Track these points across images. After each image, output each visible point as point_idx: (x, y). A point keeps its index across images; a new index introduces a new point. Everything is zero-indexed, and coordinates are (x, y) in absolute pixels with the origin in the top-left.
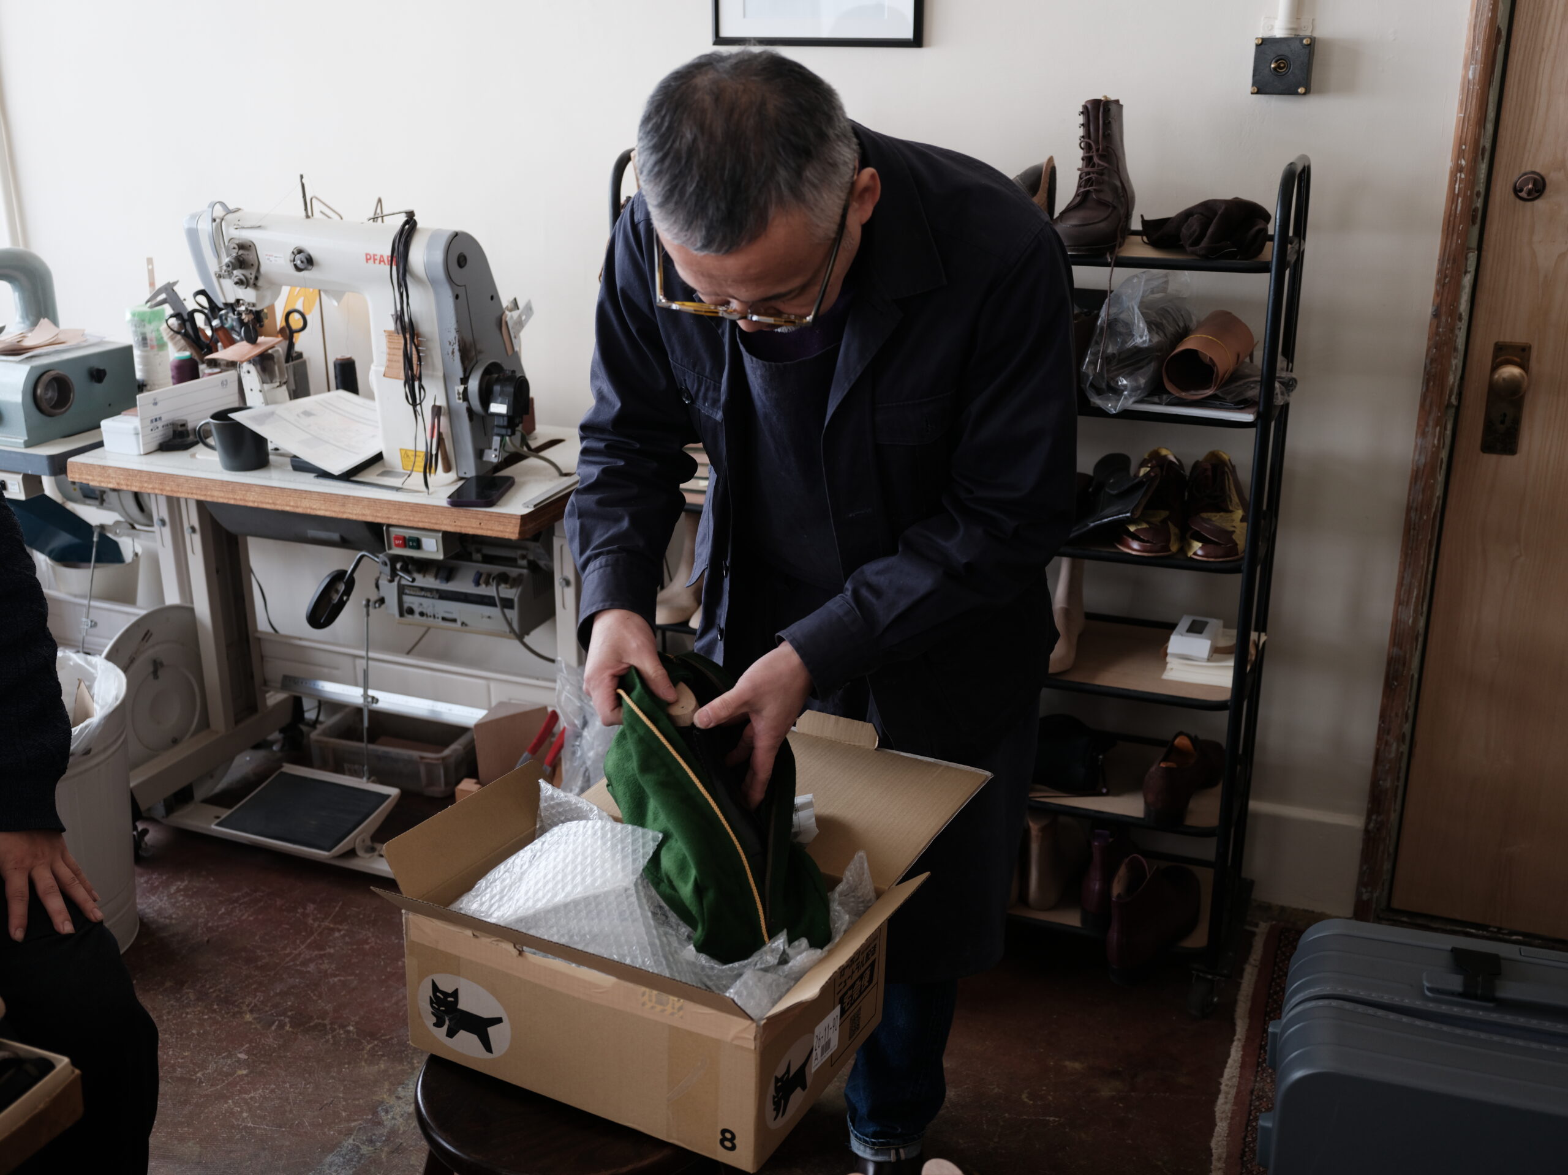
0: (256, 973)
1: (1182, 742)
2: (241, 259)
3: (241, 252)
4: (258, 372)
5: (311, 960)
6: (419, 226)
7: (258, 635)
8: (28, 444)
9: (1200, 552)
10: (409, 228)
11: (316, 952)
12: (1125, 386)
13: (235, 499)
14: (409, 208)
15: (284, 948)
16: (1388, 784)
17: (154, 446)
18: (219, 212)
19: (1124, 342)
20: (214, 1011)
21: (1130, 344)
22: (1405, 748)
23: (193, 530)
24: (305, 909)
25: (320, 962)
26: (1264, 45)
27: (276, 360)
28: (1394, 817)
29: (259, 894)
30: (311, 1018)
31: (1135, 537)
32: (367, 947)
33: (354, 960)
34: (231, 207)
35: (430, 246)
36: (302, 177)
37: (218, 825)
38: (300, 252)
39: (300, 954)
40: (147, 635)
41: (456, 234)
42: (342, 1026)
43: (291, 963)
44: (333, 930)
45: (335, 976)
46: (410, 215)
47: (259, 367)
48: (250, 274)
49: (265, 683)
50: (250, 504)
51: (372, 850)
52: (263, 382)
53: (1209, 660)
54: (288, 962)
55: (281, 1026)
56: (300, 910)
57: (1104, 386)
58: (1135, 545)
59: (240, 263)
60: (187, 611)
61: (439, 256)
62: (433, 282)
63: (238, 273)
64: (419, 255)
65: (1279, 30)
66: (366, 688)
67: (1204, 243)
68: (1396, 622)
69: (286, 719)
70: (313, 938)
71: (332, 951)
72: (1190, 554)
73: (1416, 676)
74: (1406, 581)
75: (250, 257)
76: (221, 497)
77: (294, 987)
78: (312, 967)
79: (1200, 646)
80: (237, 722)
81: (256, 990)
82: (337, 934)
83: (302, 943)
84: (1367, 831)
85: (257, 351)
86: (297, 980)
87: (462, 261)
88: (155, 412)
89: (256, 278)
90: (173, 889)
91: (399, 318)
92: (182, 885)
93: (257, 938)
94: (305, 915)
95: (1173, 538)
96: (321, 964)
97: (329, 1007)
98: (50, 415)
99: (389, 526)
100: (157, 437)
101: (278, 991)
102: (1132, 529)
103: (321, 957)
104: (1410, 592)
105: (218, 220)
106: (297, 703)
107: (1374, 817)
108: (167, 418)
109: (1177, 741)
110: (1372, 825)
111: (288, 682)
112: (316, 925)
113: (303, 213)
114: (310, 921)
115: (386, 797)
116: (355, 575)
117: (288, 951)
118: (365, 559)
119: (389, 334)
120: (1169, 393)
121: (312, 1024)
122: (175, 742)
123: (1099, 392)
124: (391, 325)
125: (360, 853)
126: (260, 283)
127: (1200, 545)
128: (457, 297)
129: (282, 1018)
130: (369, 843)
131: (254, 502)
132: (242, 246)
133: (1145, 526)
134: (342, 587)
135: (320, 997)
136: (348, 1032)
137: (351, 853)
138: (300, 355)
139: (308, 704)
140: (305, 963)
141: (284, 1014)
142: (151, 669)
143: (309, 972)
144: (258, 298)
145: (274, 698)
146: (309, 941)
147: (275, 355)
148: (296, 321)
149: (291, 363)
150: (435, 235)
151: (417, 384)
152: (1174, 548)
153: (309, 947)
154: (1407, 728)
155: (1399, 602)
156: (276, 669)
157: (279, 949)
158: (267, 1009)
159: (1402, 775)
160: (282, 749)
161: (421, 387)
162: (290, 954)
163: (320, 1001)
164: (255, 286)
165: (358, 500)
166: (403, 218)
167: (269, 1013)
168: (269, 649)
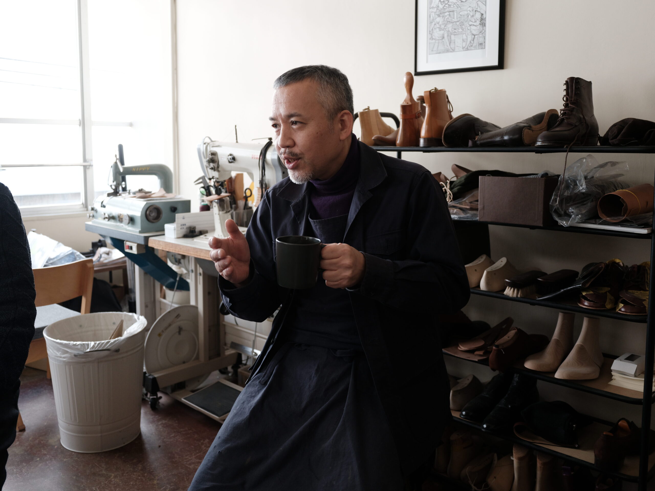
1: (623, 423)
2: (213, 159)
3: (213, 156)
4: (218, 206)
5: (193, 463)
7: (224, 323)
8: (140, 232)
9: (623, 310)
10: (269, 144)
11: (198, 460)
12: (573, 212)
14: (270, 137)
15: (186, 456)
17: (181, 235)
18: (208, 141)
19: (574, 189)
20: (144, 476)
21: (576, 191)
23: (200, 274)
24: (204, 441)
25: (197, 464)
27: (225, 202)
29: (190, 431)
31: (585, 298)
34: (213, 140)
36: (236, 126)
37: (185, 399)
38: (230, 155)
39: (191, 459)
40: (178, 316)
43: (185, 463)
46: (270, 139)
47: (218, 204)
48: (216, 165)
49: (225, 344)
52: (219, 211)
53: (635, 376)
54: (184, 462)
56: (202, 441)
57: (563, 212)
58: (586, 303)
59: (212, 161)
60: (196, 308)
62: (274, 166)
63: (212, 165)
64: (270, 155)
69: (234, 362)
70: (200, 454)
72: (617, 310)
75: (215, 158)
77: (180, 473)
79: (631, 368)
80: (210, 358)
83: (195, 455)
86: (183, 471)
88: (183, 222)
89: (218, 167)
90: (160, 423)
91: (261, 182)
92: (164, 422)
93: (179, 449)
94: (202, 444)
95: (608, 301)
98: (152, 222)
100: (184, 231)
101: (173, 473)
102: (584, 294)
105: (206, 144)
106: (240, 356)
108: (188, 225)
109: (620, 423)
111: (234, 345)
112: (204, 448)
113: (235, 141)
114: (203, 447)
117: (187, 457)
119: (258, 188)
120: (600, 219)
122: (184, 362)
123: (560, 216)
124: (259, 185)
126: (220, 169)
127: (623, 305)
132: (213, 154)
133: (591, 292)
139: (244, 358)
140: (190, 464)
142: (178, 330)
143: (189, 468)
144: (219, 175)
145: (230, 352)
146: (198, 455)
147: (225, 200)
152: (608, 306)
156: (230, 339)
157: (184, 456)
162: (187, 459)
163: (187, 482)
164: (218, 171)
168: (228, 330)
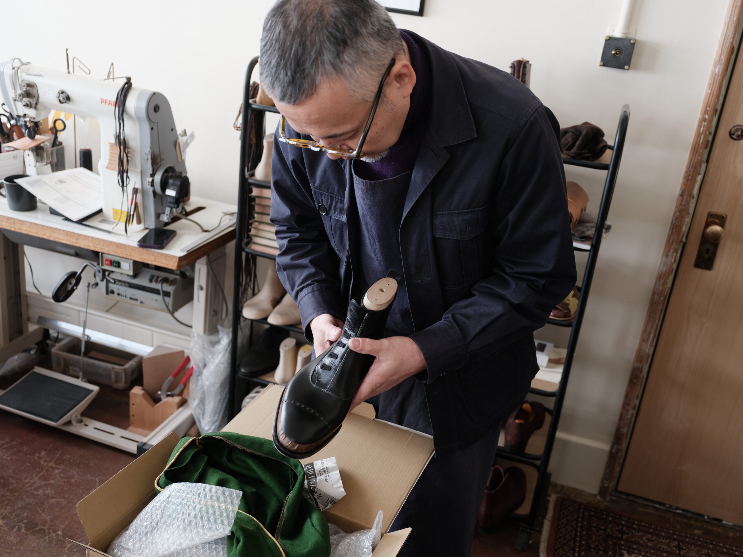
0: (8, 494)
1: (526, 406)
2: (28, 92)
3: (28, 88)
4: (34, 156)
5: (40, 487)
6: (133, 86)
7: (26, 293)
10: (127, 87)
11: (44, 482)
13: (15, 228)
14: (128, 75)
15: (26, 478)
16: (625, 431)
18: (17, 64)
22: (635, 412)
24: (40, 454)
25: (46, 488)
26: (610, 41)
27: (45, 150)
28: (624, 446)
29: (14, 443)
30: (37, 525)
32: (73, 480)
33: (65, 489)
34: (24, 61)
35: (139, 98)
36: (67, 50)
38: (63, 92)
39: (34, 483)
41: (155, 94)
42: (55, 531)
43: (29, 489)
44: (54, 468)
45: (53, 498)
46: (129, 80)
47: (35, 153)
48: (33, 101)
49: (29, 319)
50: (23, 232)
51: (81, 421)
52: (37, 161)
53: (547, 367)
54: (27, 488)
55: (19, 529)
56: (37, 455)
59: (27, 95)
61: (143, 105)
62: (139, 119)
63: (26, 100)
64: (131, 103)
65: (618, 34)
66: (85, 328)
67: (574, 150)
68: (640, 351)
69: (39, 338)
70: (42, 473)
71: (53, 482)
73: (645, 377)
74: (648, 330)
75: (34, 92)
76: (7, 226)
77: (29, 504)
78: (40, 492)
80: (11, 340)
81: (7, 505)
82: (57, 471)
83: (36, 476)
84: (611, 453)
85: (34, 144)
86: (31, 500)
87: (156, 109)
89: (36, 104)
91: (118, 137)
93: (11, 471)
94: (39, 458)
96: (46, 490)
97: (48, 518)
99: (102, 253)
101: (20, 506)
103: (47, 485)
104: (649, 336)
105: (16, 69)
106: (46, 330)
107: (616, 446)
110: (614, 450)
111: (41, 320)
112: (45, 464)
113: (67, 70)
114: (42, 462)
115: (91, 391)
116: (82, 275)
117: (27, 480)
118: (87, 268)
119: (111, 145)
121: (37, 529)
124: (113, 140)
125: (74, 422)
126: (38, 107)
128: (152, 129)
129: (20, 524)
130: (79, 417)
131: (26, 231)
132: (29, 85)
134: (74, 281)
135: (44, 511)
136: (58, 535)
137: (69, 423)
138: (61, 144)
139: (52, 332)
140: (36, 489)
141: (21, 521)
143: (38, 495)
144: (37, 114)
145: (32, 327)
146: (40, 475)
147: (45, 147)
148: (59, 126)
149: (55, 148)
150: (142, 92)
151: (125, 175)
153: (40, 479)
154: (637, 402)
155: (643, 340)
156: (35, 312)
157: (23, 479)
158: (12, 517)
159: (632, 425)
160: (36, 353)
161: (127, 177)
162: (29, 482)
163: (43, 514)
164: (35, 108)
165: (86, 237)
166: (124, 81)
167: (13, 520)
168: (31, 302)
